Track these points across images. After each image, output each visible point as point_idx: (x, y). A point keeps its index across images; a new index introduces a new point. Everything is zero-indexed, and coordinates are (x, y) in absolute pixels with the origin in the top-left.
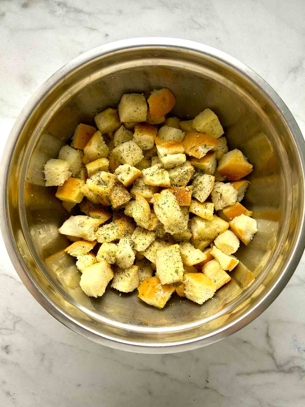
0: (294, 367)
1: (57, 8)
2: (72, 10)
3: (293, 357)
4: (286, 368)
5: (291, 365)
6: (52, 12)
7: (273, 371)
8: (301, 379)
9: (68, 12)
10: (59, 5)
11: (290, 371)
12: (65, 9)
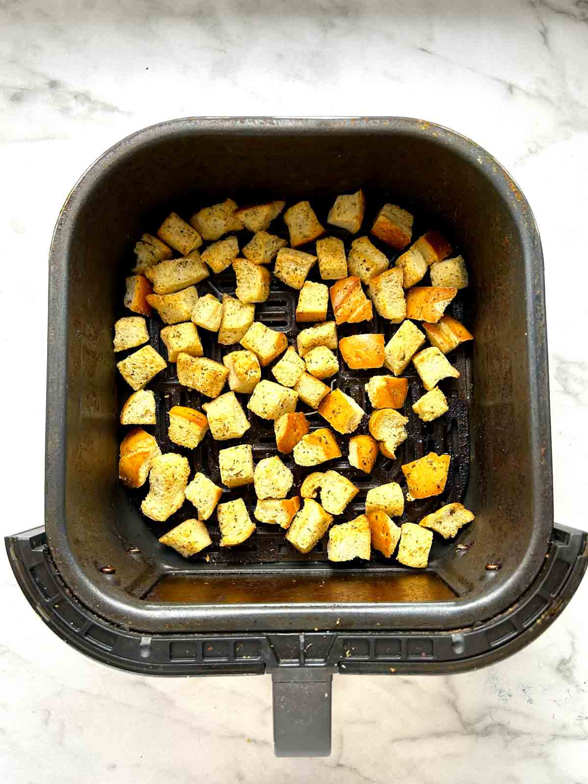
0: (493, 725)
1: (72, 103)
2: (100, 106)
3: (491, 707)
4: (479, 727)
5: (488, 721)
6: (65, 110)
7: (456, 732)
8: (506, 747)
9: (92, 110)
10: (76, 97)
11: (486, 732)
12: (87, 105)
